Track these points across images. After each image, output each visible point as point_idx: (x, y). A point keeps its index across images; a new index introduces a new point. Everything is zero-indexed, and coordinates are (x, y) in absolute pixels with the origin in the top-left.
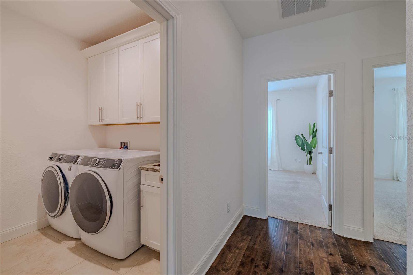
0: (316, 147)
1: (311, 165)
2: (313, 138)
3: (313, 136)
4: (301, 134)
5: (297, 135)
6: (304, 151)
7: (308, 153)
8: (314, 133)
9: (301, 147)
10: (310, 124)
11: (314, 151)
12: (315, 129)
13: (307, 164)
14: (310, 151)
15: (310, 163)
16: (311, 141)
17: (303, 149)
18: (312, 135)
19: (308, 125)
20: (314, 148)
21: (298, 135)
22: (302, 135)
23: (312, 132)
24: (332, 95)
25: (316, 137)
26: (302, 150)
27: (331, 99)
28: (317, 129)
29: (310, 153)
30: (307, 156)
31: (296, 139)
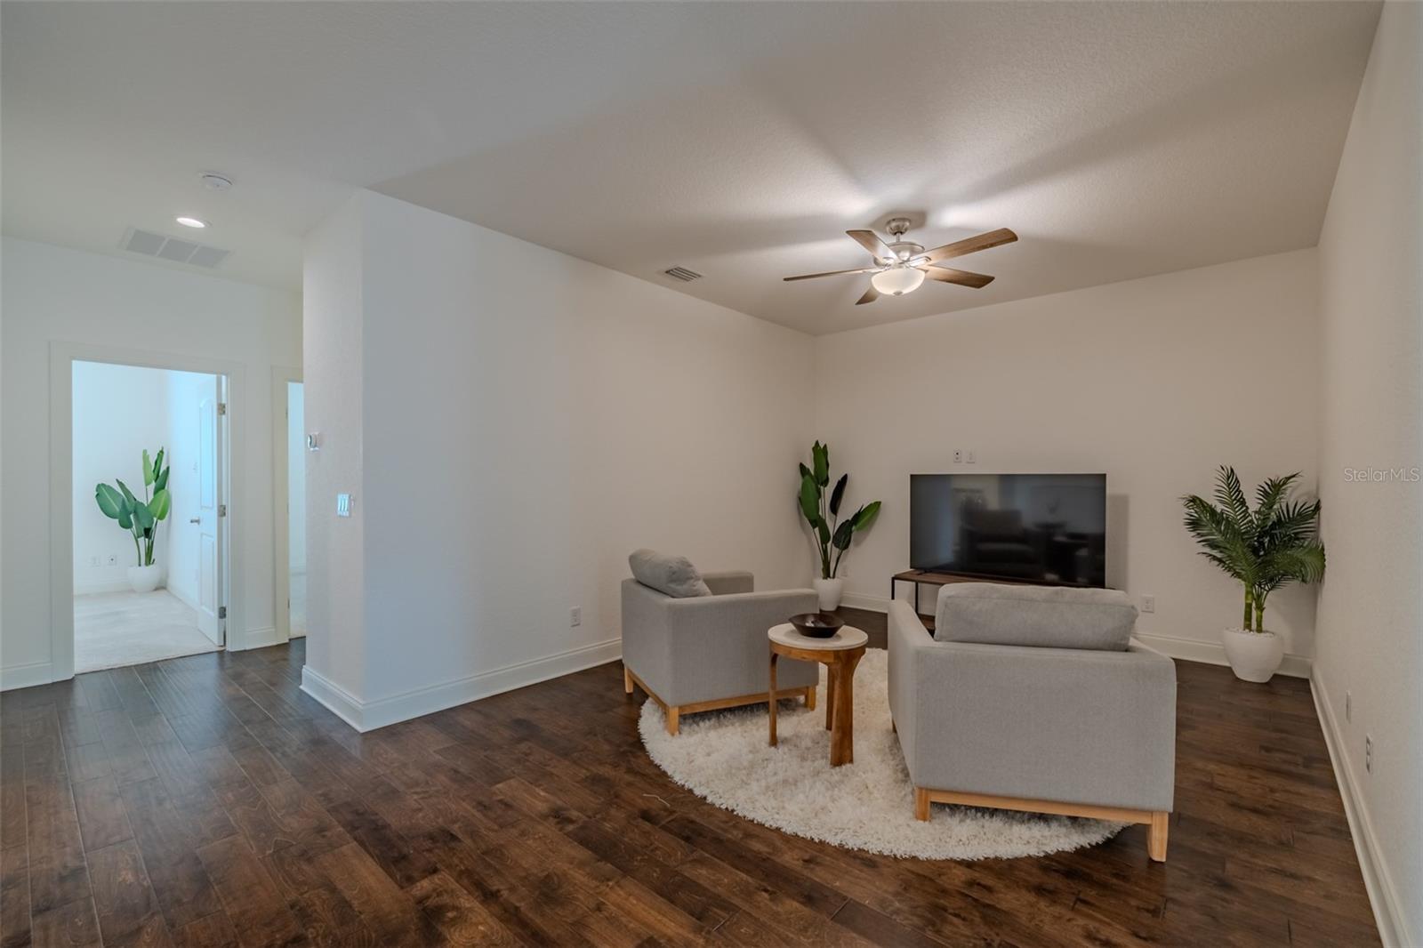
0: (167, 516)
1: (151, 566)
2: (156, 491)
3: (156, 487)
4: (117, 480)
5: (103, 485)
6: (129, 530)
7: (143, 532)
8: (161, 479)
9: (117, 520)
10: (148, 453)
11: (160, 527)
12: (163, 468)
13: (140, 565)
14: (147, 526)
15: (149, 560)
16: (152, 501)
17: (126, 525)
18: (154, 484)
19: (142, 454)
20: (161, 518)
21: (107, 484)
22: (121, 484)
23: (152, 476)
24: (224, 412)
25: (166, 488)
26: (123, 527)
27: (221, 418)
28: (168, 468)
29: (148, 533)
30: (137, 541)
31: (98, 495)
